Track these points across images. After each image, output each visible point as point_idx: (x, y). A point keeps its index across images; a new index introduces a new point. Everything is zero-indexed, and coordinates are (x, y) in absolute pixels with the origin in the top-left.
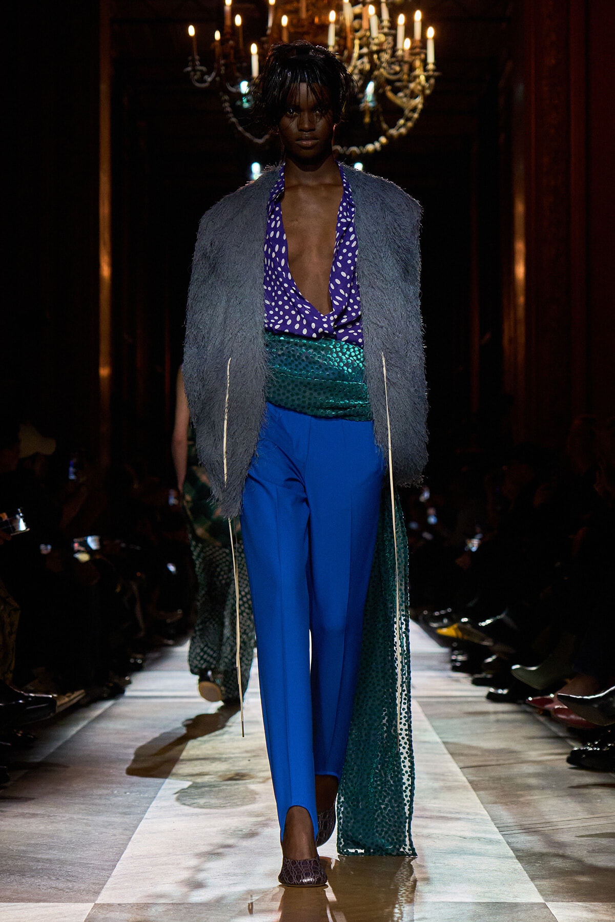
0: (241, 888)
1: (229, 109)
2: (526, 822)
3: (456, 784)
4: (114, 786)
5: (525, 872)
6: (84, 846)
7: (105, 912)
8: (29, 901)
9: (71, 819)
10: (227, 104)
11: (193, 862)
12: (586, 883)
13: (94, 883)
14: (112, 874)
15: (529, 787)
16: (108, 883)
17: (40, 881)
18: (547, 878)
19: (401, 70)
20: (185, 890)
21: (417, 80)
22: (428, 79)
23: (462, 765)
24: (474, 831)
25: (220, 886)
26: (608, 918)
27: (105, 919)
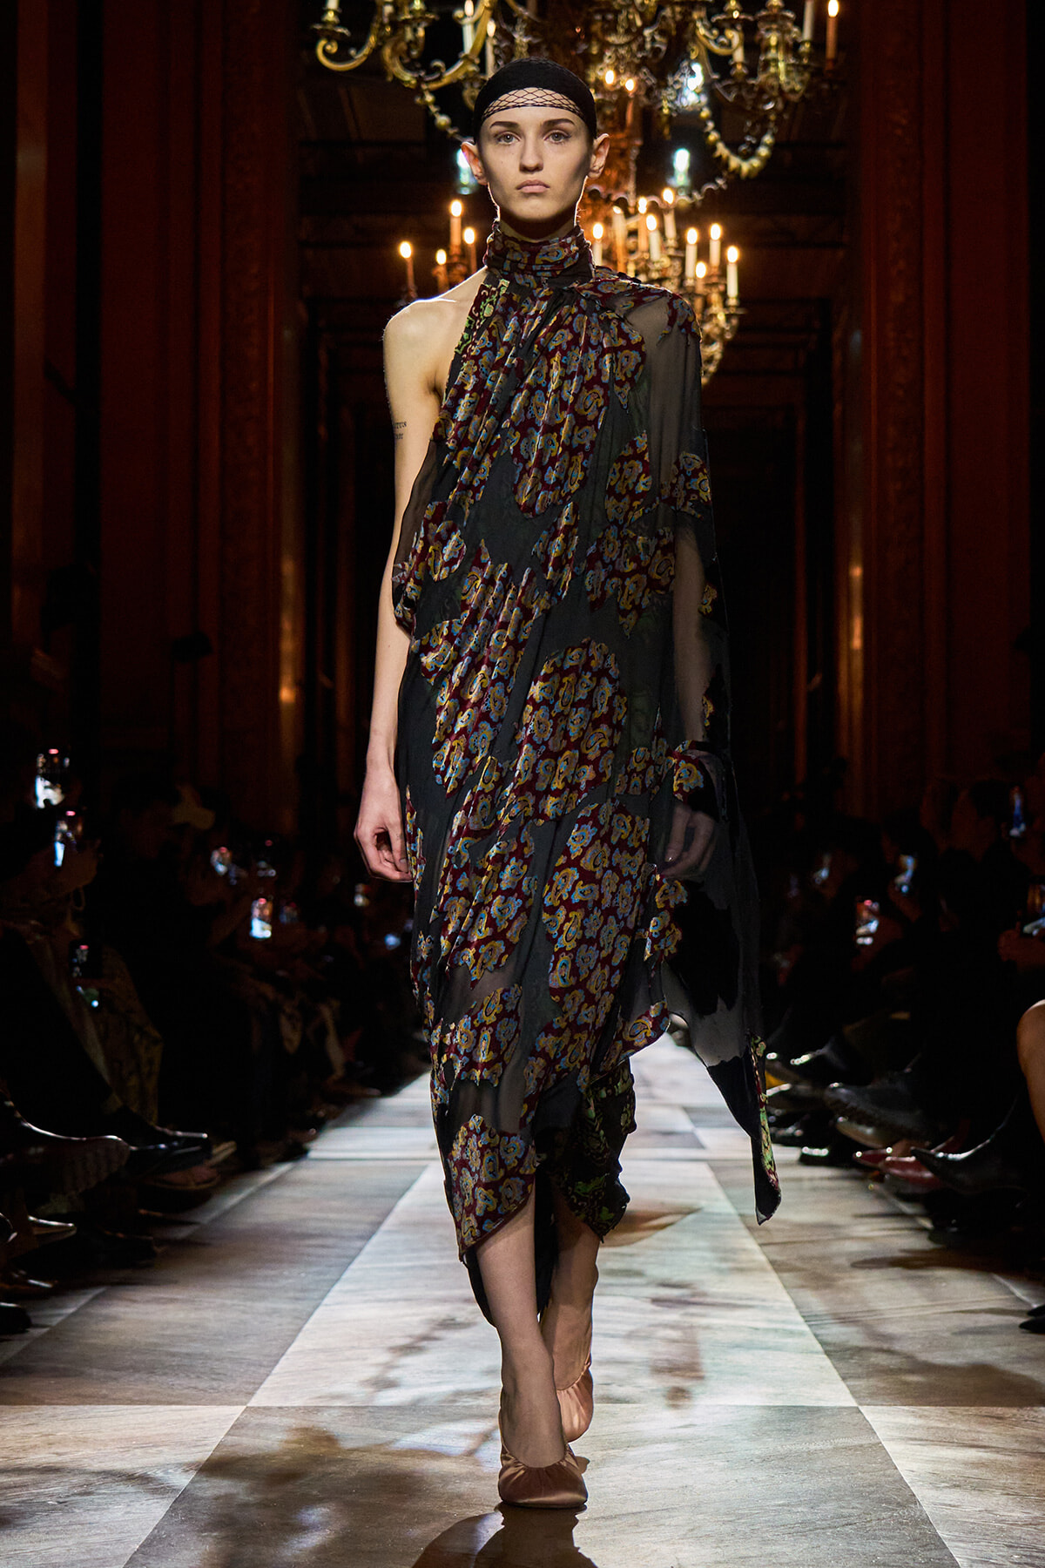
0: (447, 1389)
2: (843, 1310)
3: (751, 1265)
5: (834, 1371)
6: (237, 1337)
7: (259, 1417)
9: (223, 1305)
11: (385, 1357)
12: (917, 1383)
13: (247, 1383)
14: (274, 1372)
16: (266, 1382)
17: (174, 1379)
18: (864, 1378)
20: (371, 1390)
21: (714, 320)
22: (728, 318)
23: (763, 1241)
24: (770, 1321)
25: (420, 1386)
26: (942, 1425)
27: (260, 1426)
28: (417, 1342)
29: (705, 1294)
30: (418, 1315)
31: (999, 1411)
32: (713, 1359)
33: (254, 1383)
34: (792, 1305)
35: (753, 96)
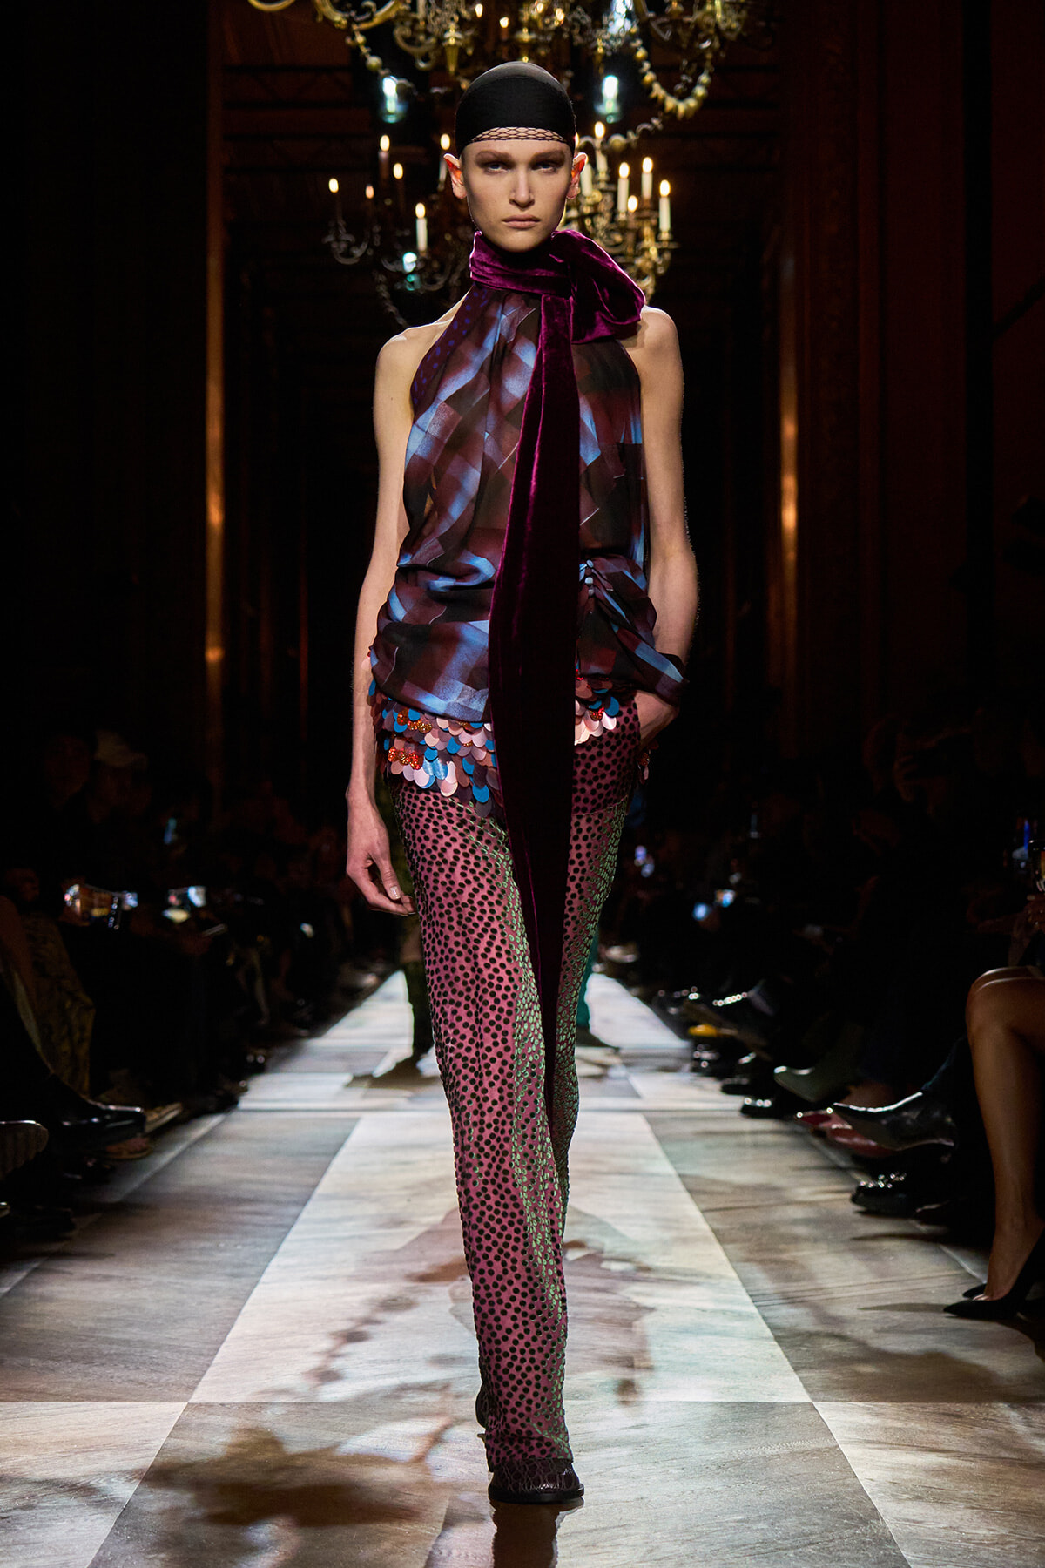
0: (391, 1382)
1: (385, 295)
2: (792, 1288)
3: (695, 1233)
4: (221, 1236)
5: (786, 1360)
6: (175, 1321)
7: (202, 1415)
8: (98, 1399)
9: (159, 1283)
10: (382, 288)
11: (327, 1344)
12: (872, 1374)
13: (187, 1375)
14: (214, 1362)
15: (796, 1239)
16: (206, 1375)
17: (112, 1370)
18: (815, 1369)
19: (624, 241)
20: (314, 1382)
21: (646, 255)
22: (661, 252)
23: (704, 1207)
24: (717, 1301)
25: (364, 1378)
26: (899, 1425)
27: (202, 1426)
28: (359, 1326)
29: (648, 1269)
30: (358, 1294)
31: (957, 1407)
32: (661, 1346)
33: (195, 1375)
34: (739, 1283)
35: (688, 34)
